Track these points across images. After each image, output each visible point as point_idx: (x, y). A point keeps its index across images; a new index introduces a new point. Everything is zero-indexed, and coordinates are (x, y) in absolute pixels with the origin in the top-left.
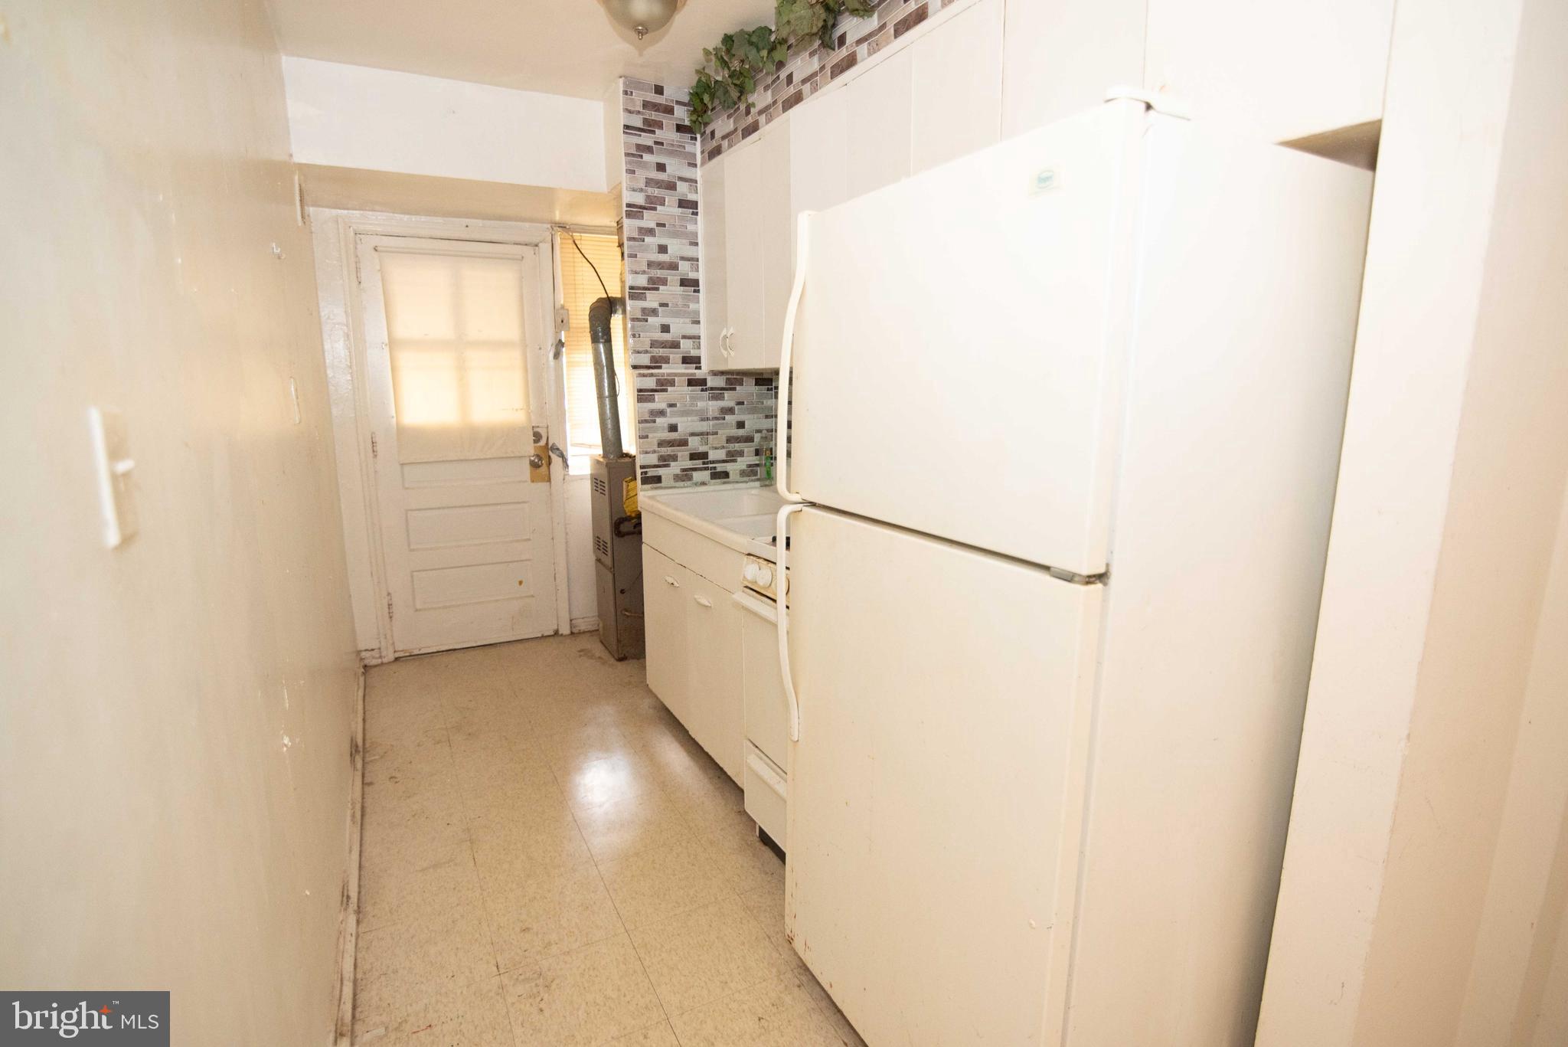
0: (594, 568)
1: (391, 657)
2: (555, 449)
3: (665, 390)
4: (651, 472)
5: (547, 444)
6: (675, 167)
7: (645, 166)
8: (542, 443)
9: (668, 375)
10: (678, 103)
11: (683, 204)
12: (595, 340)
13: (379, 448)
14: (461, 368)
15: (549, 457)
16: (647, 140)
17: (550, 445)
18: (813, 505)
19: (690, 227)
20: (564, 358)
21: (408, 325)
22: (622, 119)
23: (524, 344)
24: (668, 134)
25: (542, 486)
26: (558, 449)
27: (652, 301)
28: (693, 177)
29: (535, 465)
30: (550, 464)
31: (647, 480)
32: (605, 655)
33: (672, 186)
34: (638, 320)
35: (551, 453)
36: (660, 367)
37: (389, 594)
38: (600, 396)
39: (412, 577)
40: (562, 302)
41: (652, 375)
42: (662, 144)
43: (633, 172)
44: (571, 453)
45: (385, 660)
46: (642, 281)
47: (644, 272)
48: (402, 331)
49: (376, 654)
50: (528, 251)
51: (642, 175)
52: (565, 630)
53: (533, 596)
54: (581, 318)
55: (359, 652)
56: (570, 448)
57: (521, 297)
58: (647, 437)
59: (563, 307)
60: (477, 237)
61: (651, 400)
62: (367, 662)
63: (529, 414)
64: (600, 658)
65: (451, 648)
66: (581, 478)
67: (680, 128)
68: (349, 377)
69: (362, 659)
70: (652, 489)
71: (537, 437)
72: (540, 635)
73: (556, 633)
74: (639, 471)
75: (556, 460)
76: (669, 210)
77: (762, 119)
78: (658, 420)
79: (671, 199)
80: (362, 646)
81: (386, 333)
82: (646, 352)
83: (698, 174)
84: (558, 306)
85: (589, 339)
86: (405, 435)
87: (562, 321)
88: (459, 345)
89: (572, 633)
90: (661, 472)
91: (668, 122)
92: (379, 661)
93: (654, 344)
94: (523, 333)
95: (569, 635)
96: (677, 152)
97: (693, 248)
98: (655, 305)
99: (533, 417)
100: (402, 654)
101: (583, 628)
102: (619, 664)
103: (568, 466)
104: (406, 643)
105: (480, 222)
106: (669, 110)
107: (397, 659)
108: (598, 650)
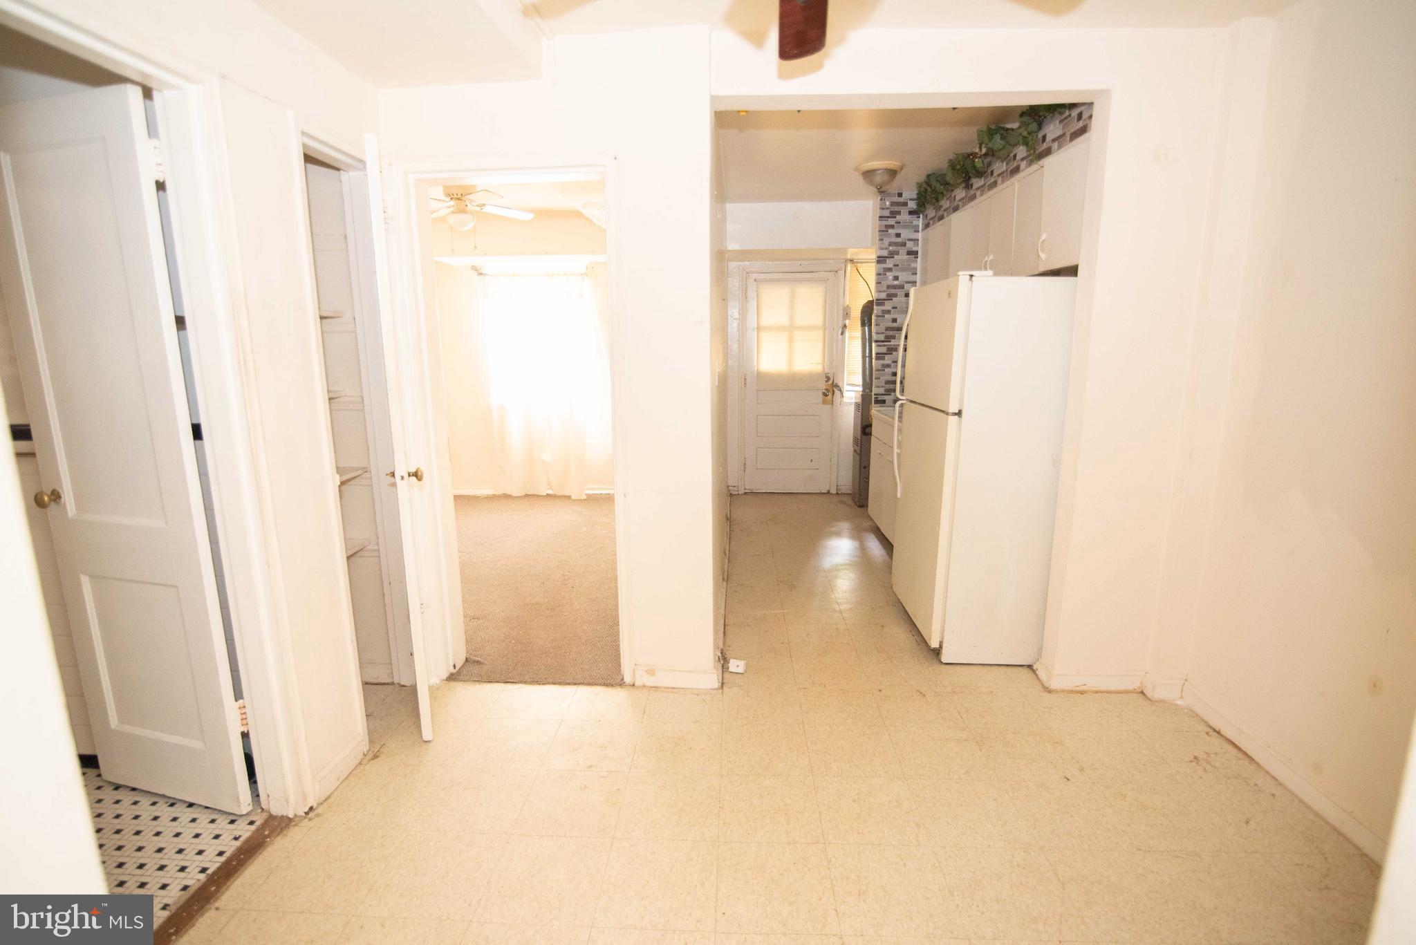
0: (852, 456)
1: (742, 492)
2: (837, 386)
3: (891, 354)
4: (880, 398)
5: (833, 383)
6: (906, 234)
7: (889, 236)
8: (830, 382)
9: (894, 345)
10: (911, 200)
11: (910, 253)
12: (863, 324)
13: (748, 382)
14: (791, 340)
15: (833, 391)
16: (891, 222)
17: (834, 383)
18: (912, 402)
19: (913, 265)
20: (847, 334)
21: (768, 318)
22: (879, 212)
23: (825, 328)
24: (904, 217)
25: (828, 407)
26: (838, 386)
27: (888, 306)
28: (916, 238)
29: (825, 395)
30: (833, 394)
31: (877, 402)
32: (853, 504)
33: (904, 244)
34: (879, 316)
35: (834, 389)
36: (890, 341)
37: (745, 458)
38: (864, 357)
39: (757, 451)
40: (848, 303)
41: (885, 345)
42: (900, 223)
43: (882, 240)
44: (846, 388)
45: (740, 493)
46: (883, 296)
47: (884, 291)
48: (763, 323)
49: (736, 489)
50: (831, 275)
51: (886, 241)
52: (833, 491)
53: (817, 469)
54: (856, 313)
55: (728, 486)
56: (845, 386)
57: (825, 301)
58: (879, 378)
59: (848, 306)
60: (805, 270)
61: (883, 359)
62: (731, 492)
63: (824, 367)
64: (849, 505)
65: (772, 491)
66: (850, 404)
67: (911, 213)
68: (737, 346)
69: (729, 490)
70: (880, 406)
71: (828, 379)
72: (819, 492)
73: (828, 492)
74: (873, 397)
75: (837, 393)
76: (902, 257)
77: (978, 193)
78: (886, 370)
79: (903, 251)
80: (729, 484)
81: (756, 322)
82: (883, 333)
83: (920, 236)
84: (845, 305)
85: (859, 323)
86: (760, 375)
87: (847, 314)
88: (790, 328)
89: (837, 493)
90: (885, 398)
91: (904, 211)
92: (737, 493)
93: (887, 329)
94: (825, 322)
95: (834, 494)
96: (908, 226)
97: (914, 276)
98: (889, 308)
99: (826, 367)
100: (748, 491)
101: (844, 491)
102: (859, 509)
103: (843, 396)
104: (750, 486)
105: (807, 262)
106: (905, 204)
107: (745, 493)
108: (849, 501)
